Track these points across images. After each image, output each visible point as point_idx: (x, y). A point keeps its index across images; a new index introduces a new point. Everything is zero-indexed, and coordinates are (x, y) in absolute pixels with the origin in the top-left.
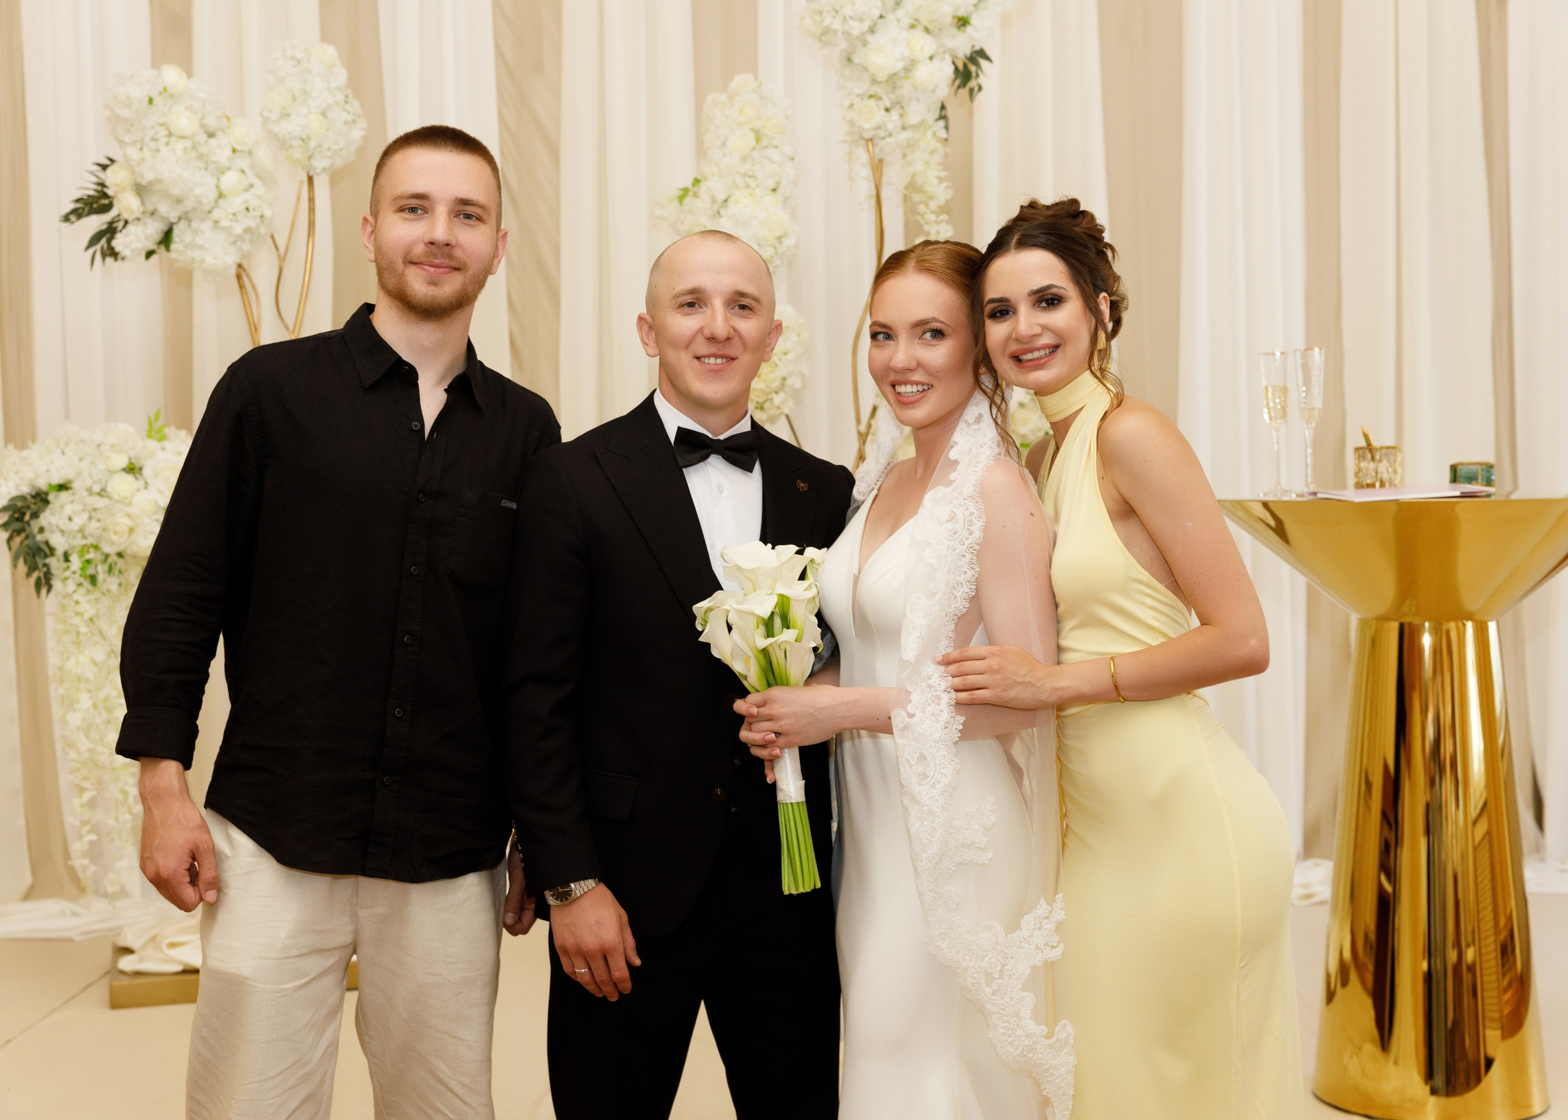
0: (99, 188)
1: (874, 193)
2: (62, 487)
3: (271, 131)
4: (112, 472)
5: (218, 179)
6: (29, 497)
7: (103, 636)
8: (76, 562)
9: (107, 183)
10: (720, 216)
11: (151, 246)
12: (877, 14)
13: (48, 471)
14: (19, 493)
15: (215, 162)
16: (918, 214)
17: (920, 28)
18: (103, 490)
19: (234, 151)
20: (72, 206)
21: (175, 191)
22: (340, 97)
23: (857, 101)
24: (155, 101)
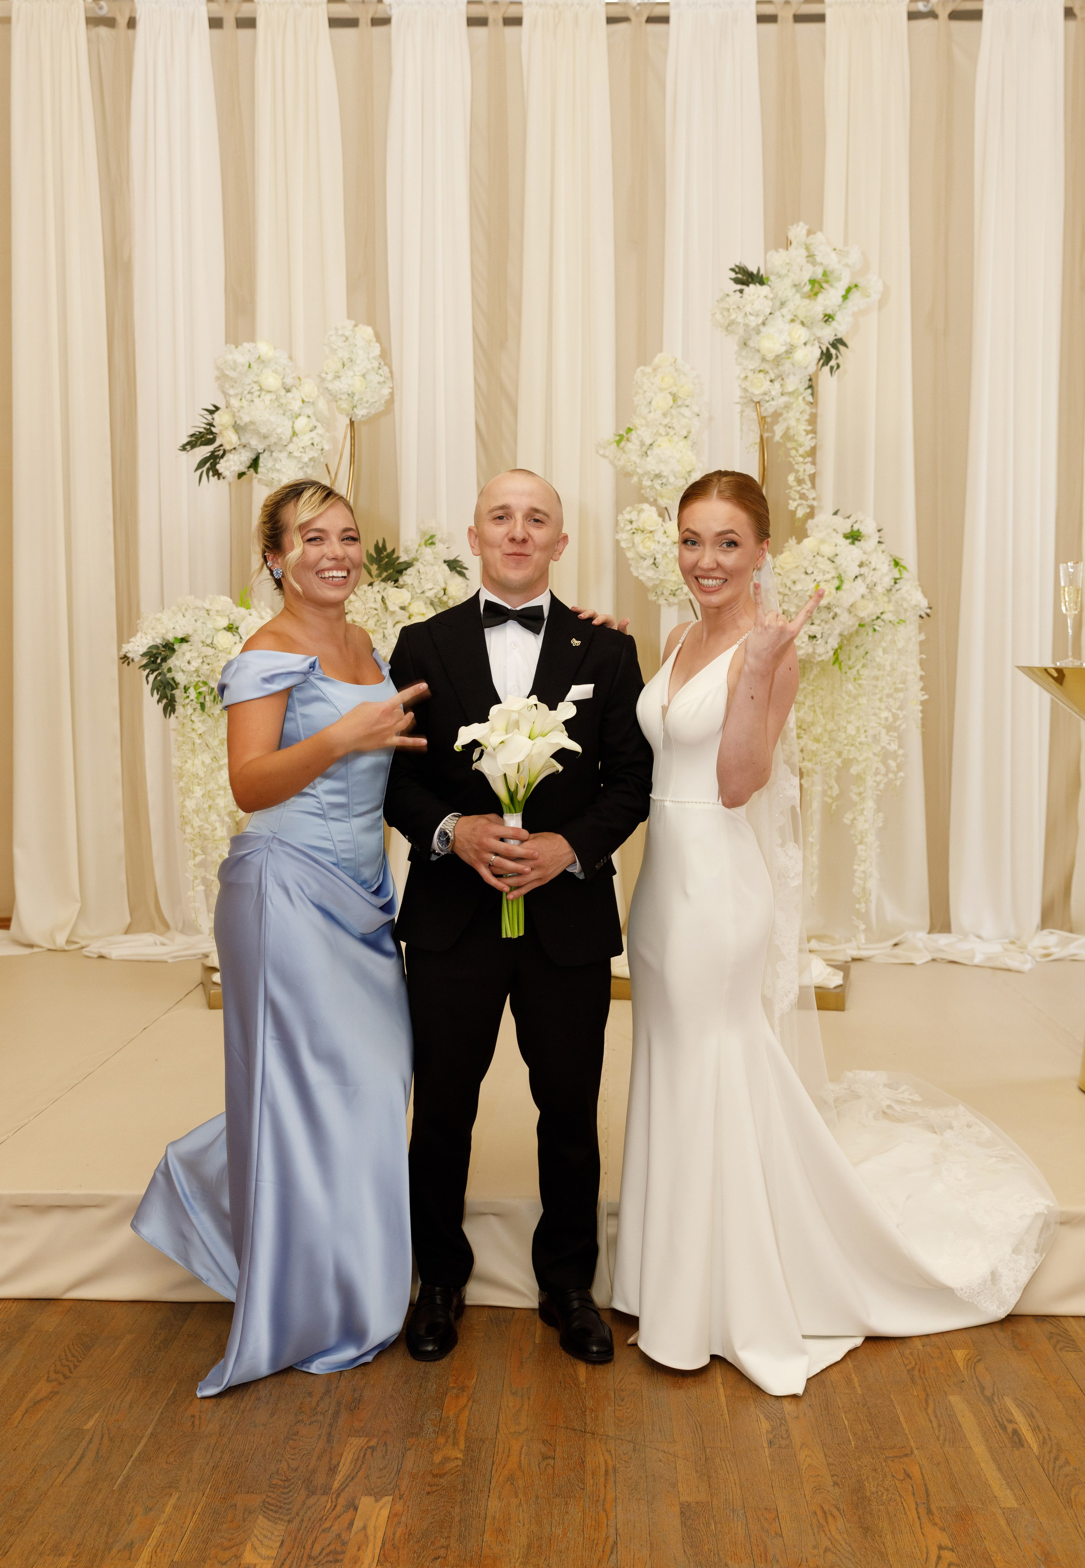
0: (208, 427)
1: (758, 440)
2: (183, 640)
3: (327, 388)
4: (217, 630)
5: (293, 423)
6: (160, 646)
7: (207, 746)
8: (192, 693)
9: (215, 424)
10: (647, 456)
11: (243, 469)
12: (768, 311)
13: (174, 628)
14: (155, 644)
15: (290, 410)
16: (790, 456)
17: (798, 321)
18: (212, 644)
19: (303, 401)
20: (186, 440)
21: (264, 430)
22: (376, 365)
23: (750, 374)
24: (252, 366)
